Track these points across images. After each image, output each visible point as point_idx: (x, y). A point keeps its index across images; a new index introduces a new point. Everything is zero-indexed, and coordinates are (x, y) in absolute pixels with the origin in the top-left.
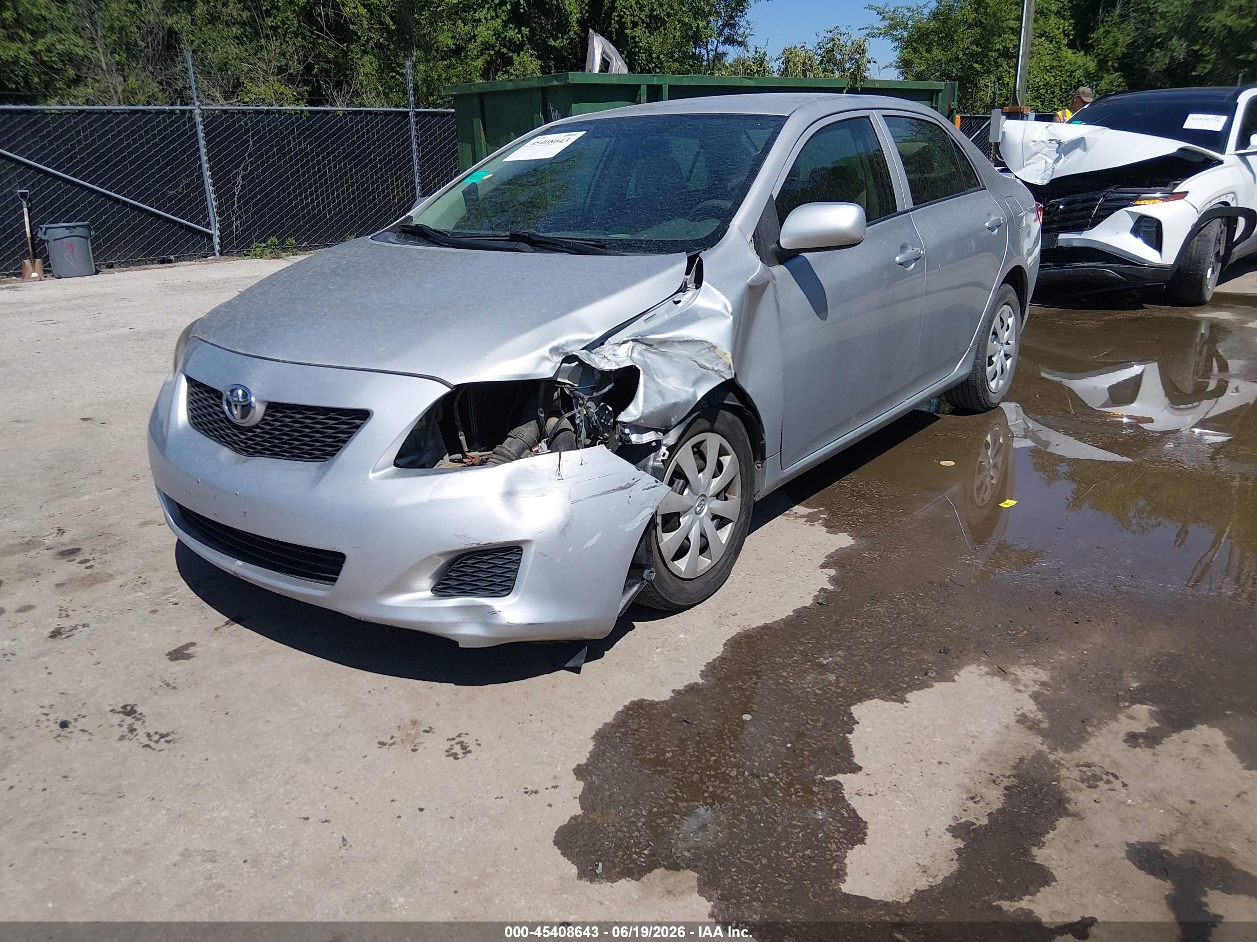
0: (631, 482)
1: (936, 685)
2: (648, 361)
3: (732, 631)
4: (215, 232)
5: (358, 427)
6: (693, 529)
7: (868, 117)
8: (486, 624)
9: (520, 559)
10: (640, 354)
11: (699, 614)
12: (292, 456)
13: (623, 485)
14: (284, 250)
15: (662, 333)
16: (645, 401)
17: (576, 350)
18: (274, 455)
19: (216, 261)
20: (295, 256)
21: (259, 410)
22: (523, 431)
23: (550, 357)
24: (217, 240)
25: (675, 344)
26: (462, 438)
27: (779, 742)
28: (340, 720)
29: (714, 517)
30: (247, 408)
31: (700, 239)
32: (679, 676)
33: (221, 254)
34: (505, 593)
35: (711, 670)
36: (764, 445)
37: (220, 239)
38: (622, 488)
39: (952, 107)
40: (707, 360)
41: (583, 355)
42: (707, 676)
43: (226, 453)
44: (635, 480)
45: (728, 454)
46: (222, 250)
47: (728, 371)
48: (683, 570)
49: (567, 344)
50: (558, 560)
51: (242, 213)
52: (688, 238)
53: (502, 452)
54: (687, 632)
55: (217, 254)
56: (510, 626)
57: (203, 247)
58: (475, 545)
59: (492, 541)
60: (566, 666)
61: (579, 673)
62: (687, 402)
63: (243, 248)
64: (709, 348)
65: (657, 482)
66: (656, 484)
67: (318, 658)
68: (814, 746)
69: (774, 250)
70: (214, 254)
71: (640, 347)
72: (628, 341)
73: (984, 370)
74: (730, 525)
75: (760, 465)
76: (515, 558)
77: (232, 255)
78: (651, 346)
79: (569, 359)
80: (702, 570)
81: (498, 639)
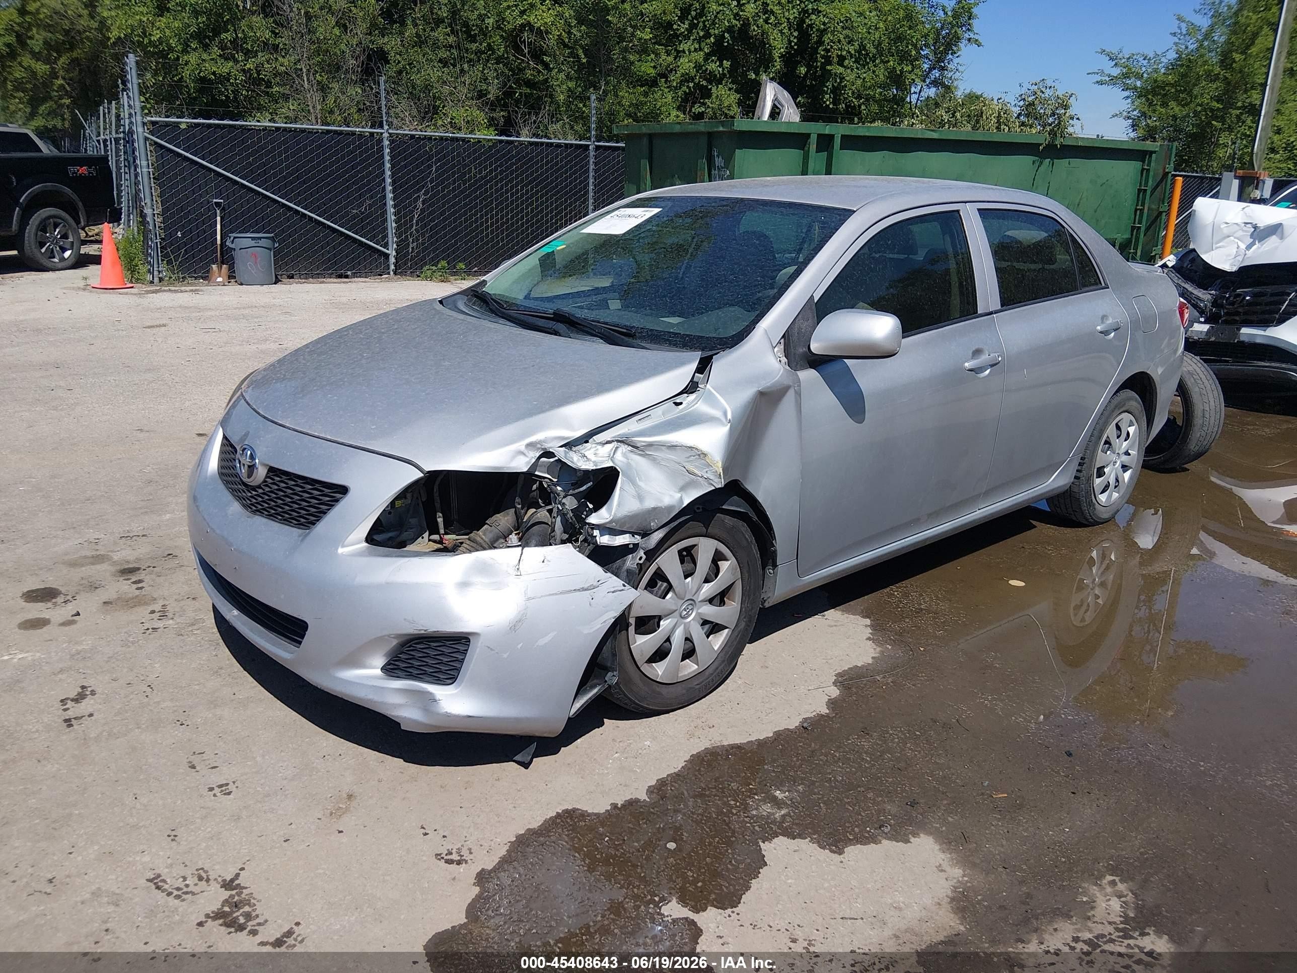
0: (595, 584)
1: (885, 842)
2: (632, 463)
3: (699, 745)
4: (392, 252)
5: (337, 501)
6: (677, 632)
7: (958, 211)
8: (426, 710)
9: (467, 650)
10: (624, 455)
11: (676, 720)
12: (285, 520)
13: (586, 586)
14: (454, 274)
15: (650, 436)
17: (554, 447)
18: (270, 516)
19: (389, 280)
20: (463, 281)
21: (261, 472)
22: (500, 519)
23: (526, 452)
24: (392, 260)
25: (663, 448)
26: (440, 520)
27: (691, 879)
28: (285, 782)
29: (705, 622)
30: (252, 468)
31: (726, 338)
32: (625, 788)
33: (395, 273)
34: (450, 681)
35: (660, 786)
36: (775, 552)
37: (396, 259)
38: (584, 589)
39: (1167, 170)
40: (696, 467)
41: (561, 453)
42: (652, 792)
43: (235, 507)
44: (600, 582)
45: (726, 560)
46: (396, 269)
47: (717, 480)
48: (660, 673)
49: (545, 441)
50: (505, 656)
51: (419, 236)
52: (714, 335)
53: (474, 539)
54: (654, 738)
55: (392, 273)
56: (448, 715)
57: (379, 266)
58: (423, 632)
59: (440, 629)
60: (515, 758)
61: (527, 768)
62: (670, 508)
63: (416, 269)
64: (699, 455)
65: (624, 586)
66: (623, 588)
68: (725, 890)
70: (389, 274)
71: (624, 448)
72: (613, 441)
73: (1089, 480)
74: (727, 630)
75: (771, 571)
76: (462, 648)
77: (405, 275)
78: (637, 448)
79: (548, 454)
80: (685, 676)
81: (439, 727)
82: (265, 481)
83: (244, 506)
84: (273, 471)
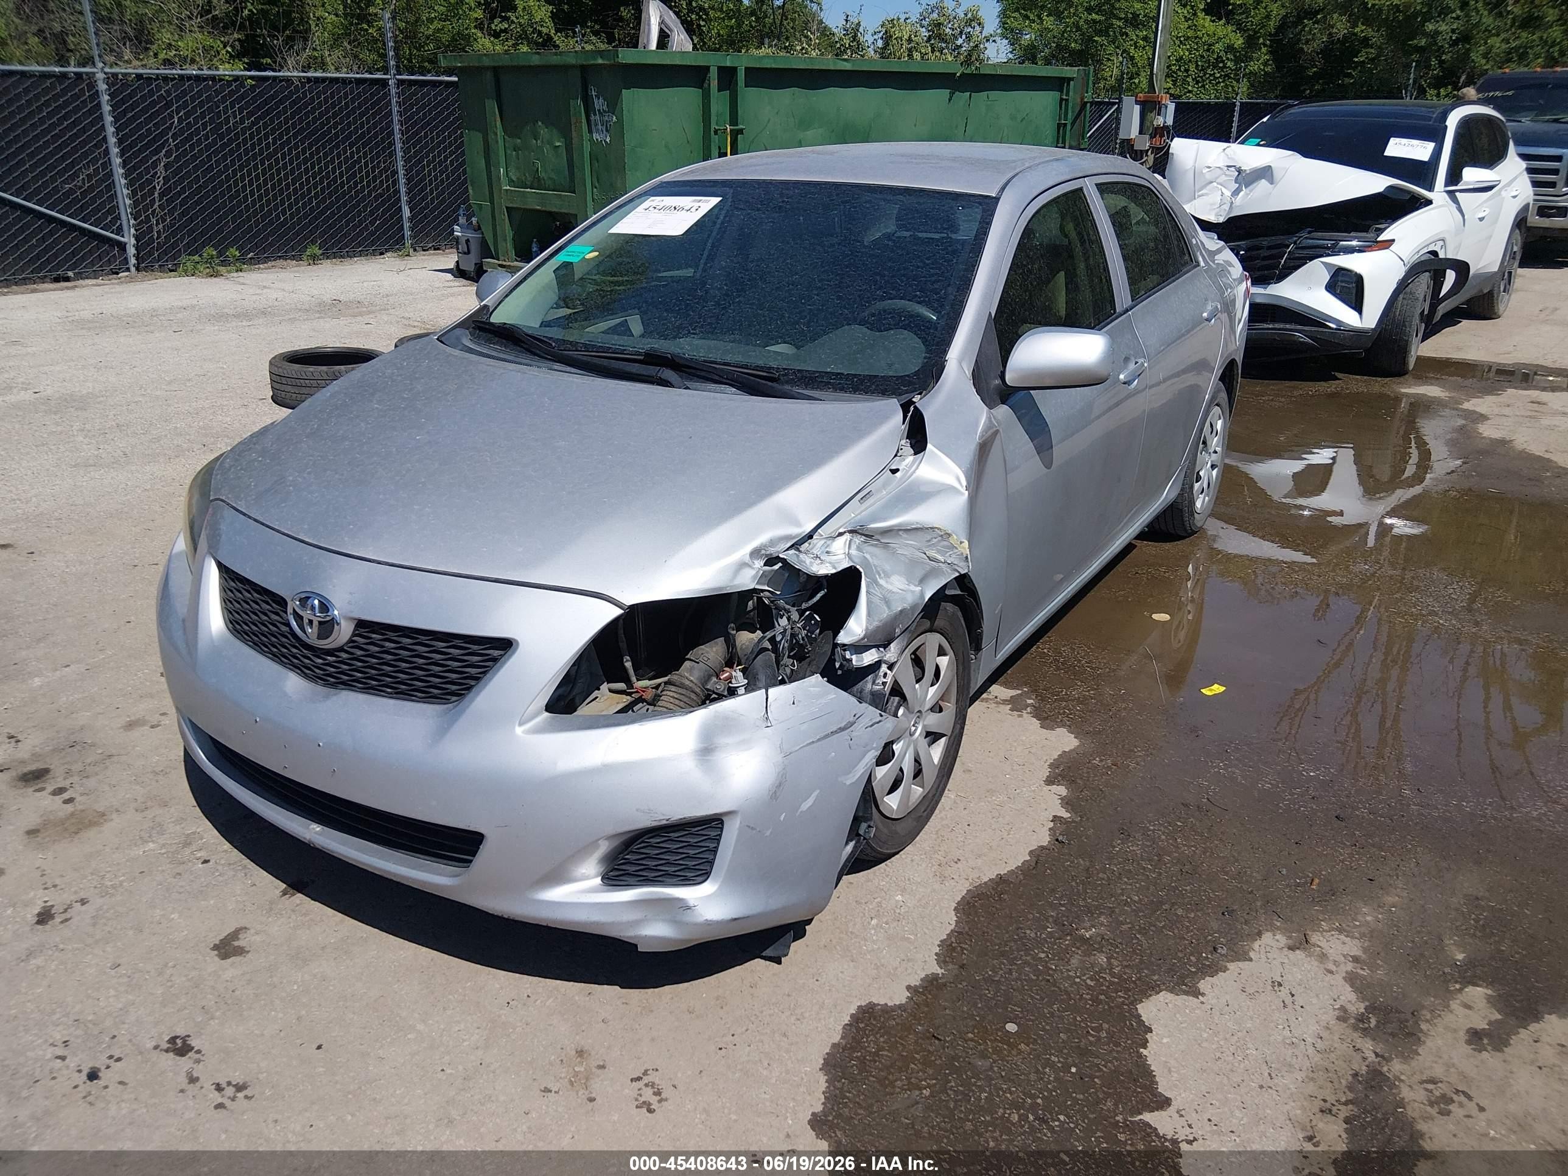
0: (852, 719)
1: (1232, 966)
2: (868, 556)
4: (129, 240)
5: (495, 660)
6: (907, 755)
7: (1081, 189)
8: (675, 922)
9: (720, 835)
10: (859, 549)
11: (912, 861)
12: (396, 693)
13: (842, 725)
14: (224, 263)
15: (884, 520)
16: (869, 614)
17: (779, 550)
18: (368, 689)
19: (131, 280)
20: (240, 274)
21: (344, 632)
22: (707, 652)
23: (750, 563)
24: (131, 251)
25: (901, 533)
26: (628, 665)
27: (1059, 1065)
29: (928, 734)
30: (327, 627)
32: (910, 964)
33: (138, 269)
34: (701, 879)
35: (949, 951)
36: (981, 634)
37: (137, 249)
38: (842, 729)
39: (1086, 100)
40: (939, 551)
41: (790, 556)
42: (945, 962)
44: (857, 716)
45: (945, 654)
46: (138, 264)
47: (963, 564)
48: (895, 808)
49: (772, 542)
50: (768, 833)
51: (165, 214)
53: (682, 684)
54: (903, 891)
55: (133, 269)
56: (709, 923)
57: (112, 260)
58: (665, 822)
59: (685, 816)
60: (764, 954)
61: (779, 963)
62: (913, 607)
63: (167, 261)
64: (941, 536)
65: (881, 716)
66: (880, 718)
67: (424, 949)
68: (1104, 1069)
69: (997, 387)
70: (128, 270)
71: (858, 540)
72: (845, 532)
74: (943, 739)
75: (973, 657)
76: (713, 833)
77: (152, 270)
78: (871, 537)
79: (771, 561)
80: (913, 804)
81: (691, 940)
82: (351, 641)
83: (306, 676)
84: (361, 624)
